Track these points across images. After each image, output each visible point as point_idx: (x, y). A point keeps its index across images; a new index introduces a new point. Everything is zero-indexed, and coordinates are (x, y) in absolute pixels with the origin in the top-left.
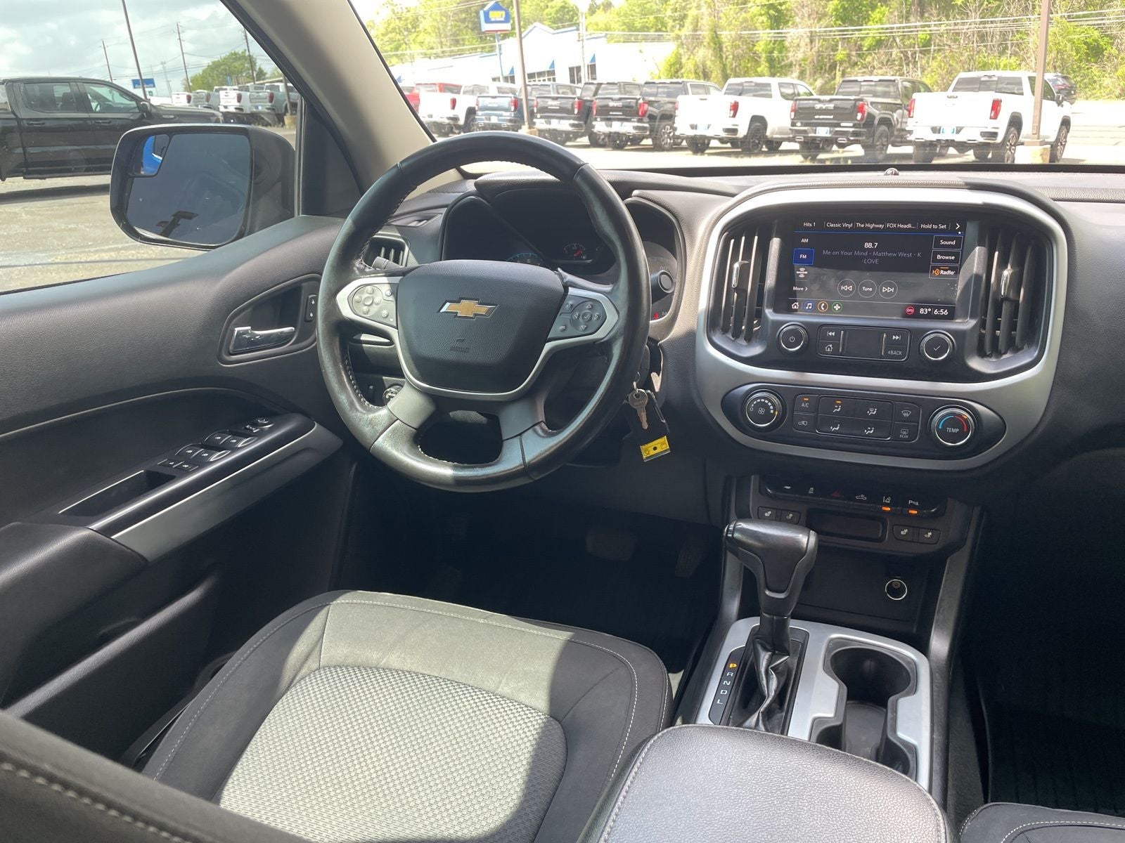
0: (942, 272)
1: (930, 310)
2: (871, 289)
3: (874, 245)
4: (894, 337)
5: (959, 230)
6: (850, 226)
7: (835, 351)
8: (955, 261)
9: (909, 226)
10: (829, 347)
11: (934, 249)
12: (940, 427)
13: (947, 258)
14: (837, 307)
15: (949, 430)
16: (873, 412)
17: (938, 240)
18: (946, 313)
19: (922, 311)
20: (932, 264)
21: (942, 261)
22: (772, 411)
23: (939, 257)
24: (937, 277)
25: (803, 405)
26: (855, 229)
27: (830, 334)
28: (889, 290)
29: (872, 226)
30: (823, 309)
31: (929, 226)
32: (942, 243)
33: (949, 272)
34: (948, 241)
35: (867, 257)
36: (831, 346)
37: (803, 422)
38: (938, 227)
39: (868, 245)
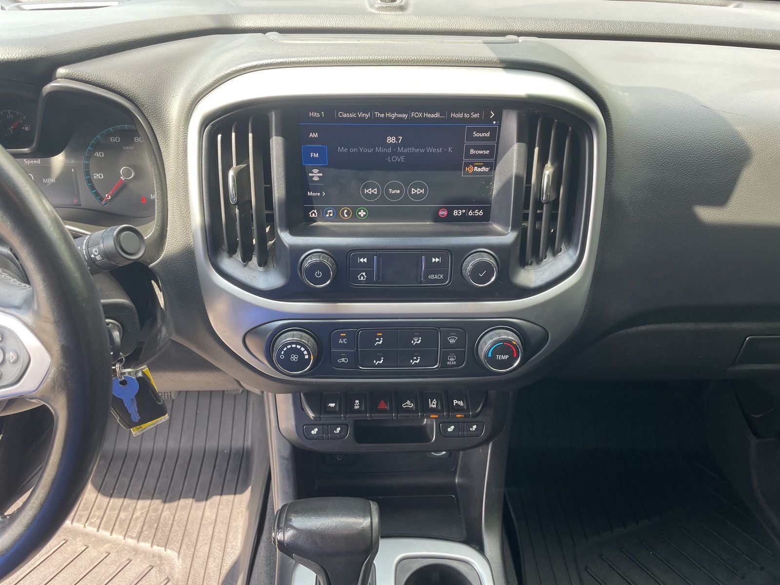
0: (476, 168)
1: (464, 211)
2: (398, 192)
3: (397, 140)
4: (434, 260)
5: (494, 119)
6: (367, 116)
7: (369, 279)
8: (490, 156)
9: (437, 115)
10: (362, 275)
11: (466, 143)
12: (490, 355)
13: (481, 152)
14: (362, 213)
15: (499, 357)
16: (417, 341)
17: (471, 130)
18: (481, 213)
19: (455, 213)
20: (465, 160)
21: (475, 156)
22: (307, 357)
23: (472, 152)
24: (471, 174)
25: (340, 341)
26: (373, 119)
27: (362, 260)
28: (419, 191)
29: (393, 116)
30: (346, 216)
31: (460, 115)
32: (476, 135)
33: (484, 169)
34: (482, 132)
35: (391, 155)
36: (364, 274)
37: (343, 360)
38: (471, 115)
39: (391, 140)
